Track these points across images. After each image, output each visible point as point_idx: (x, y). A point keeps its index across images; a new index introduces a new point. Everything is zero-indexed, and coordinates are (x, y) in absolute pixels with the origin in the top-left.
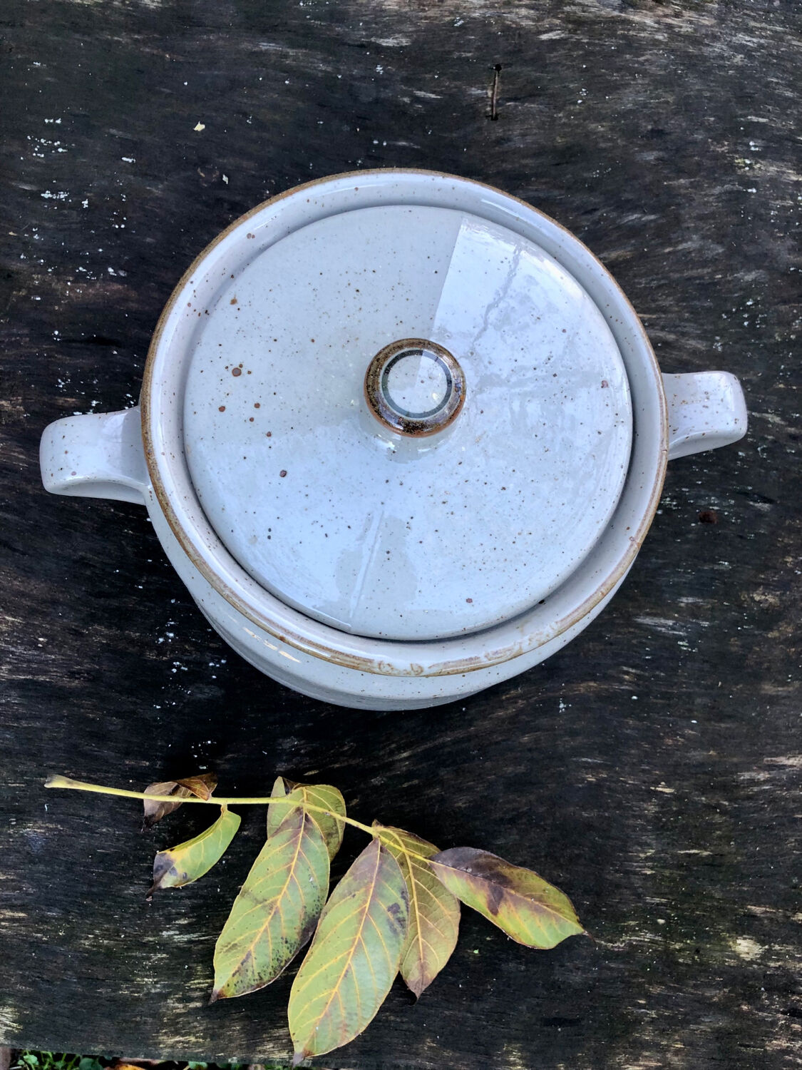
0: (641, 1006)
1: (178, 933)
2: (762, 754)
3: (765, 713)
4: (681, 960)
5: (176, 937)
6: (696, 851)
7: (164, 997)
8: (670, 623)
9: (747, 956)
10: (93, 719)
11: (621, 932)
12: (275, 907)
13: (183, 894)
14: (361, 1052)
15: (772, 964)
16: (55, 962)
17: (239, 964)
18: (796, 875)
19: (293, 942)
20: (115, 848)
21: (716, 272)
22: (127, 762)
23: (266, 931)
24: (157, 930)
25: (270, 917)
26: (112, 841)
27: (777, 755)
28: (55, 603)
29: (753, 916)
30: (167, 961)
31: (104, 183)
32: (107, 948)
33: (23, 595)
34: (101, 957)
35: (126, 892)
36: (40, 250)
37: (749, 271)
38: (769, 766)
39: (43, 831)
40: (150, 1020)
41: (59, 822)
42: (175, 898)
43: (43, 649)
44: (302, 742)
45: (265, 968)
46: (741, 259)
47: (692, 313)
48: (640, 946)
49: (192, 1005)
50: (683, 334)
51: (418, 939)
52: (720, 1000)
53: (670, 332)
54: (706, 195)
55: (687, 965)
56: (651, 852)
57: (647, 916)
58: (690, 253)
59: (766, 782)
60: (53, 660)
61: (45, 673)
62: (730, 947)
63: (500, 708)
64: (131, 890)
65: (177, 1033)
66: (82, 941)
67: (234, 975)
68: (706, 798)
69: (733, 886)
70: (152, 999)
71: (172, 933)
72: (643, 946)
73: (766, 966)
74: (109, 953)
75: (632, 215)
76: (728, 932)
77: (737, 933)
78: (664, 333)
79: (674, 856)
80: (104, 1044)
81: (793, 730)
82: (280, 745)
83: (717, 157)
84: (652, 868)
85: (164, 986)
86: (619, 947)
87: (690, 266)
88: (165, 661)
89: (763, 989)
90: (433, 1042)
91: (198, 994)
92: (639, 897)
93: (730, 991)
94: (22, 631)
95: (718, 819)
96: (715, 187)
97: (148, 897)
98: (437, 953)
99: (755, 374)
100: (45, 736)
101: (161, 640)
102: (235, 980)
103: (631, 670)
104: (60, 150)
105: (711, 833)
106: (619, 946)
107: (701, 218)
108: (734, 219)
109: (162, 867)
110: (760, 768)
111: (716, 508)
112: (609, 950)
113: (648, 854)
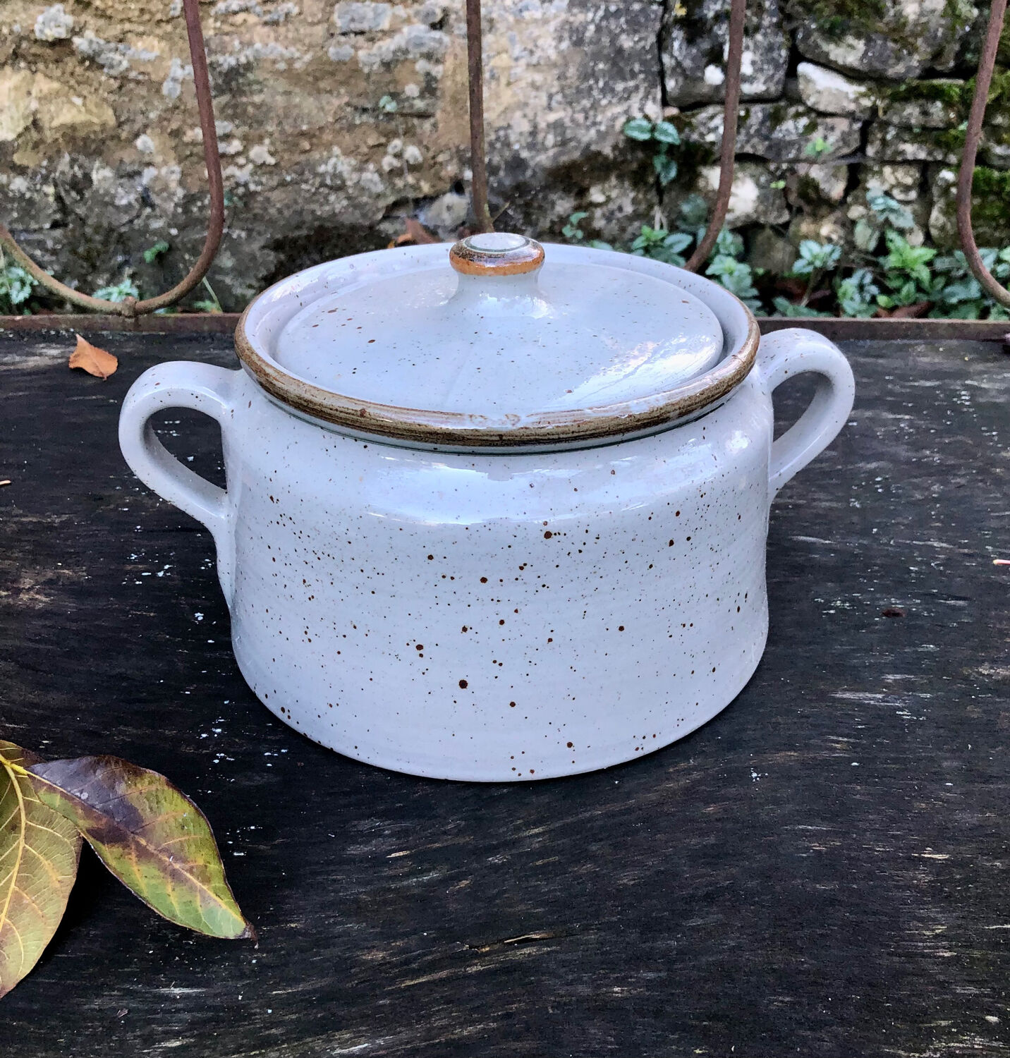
8: (880, 696)
11: (929, 1036)
28: (74, 710)
37: (871, 463)
44: (386, 823)
46: (861, 458)
56: (941, 929)
57: (966, 1013)
63: (667, 779)
68: (1003, 862)
79: (983, 933)
84: (950, 949)
88: (206, 754)
92: (944, 986)
101: (204, 735)
103: (841, 739)
111: (900, 606)
113: (937, 931)
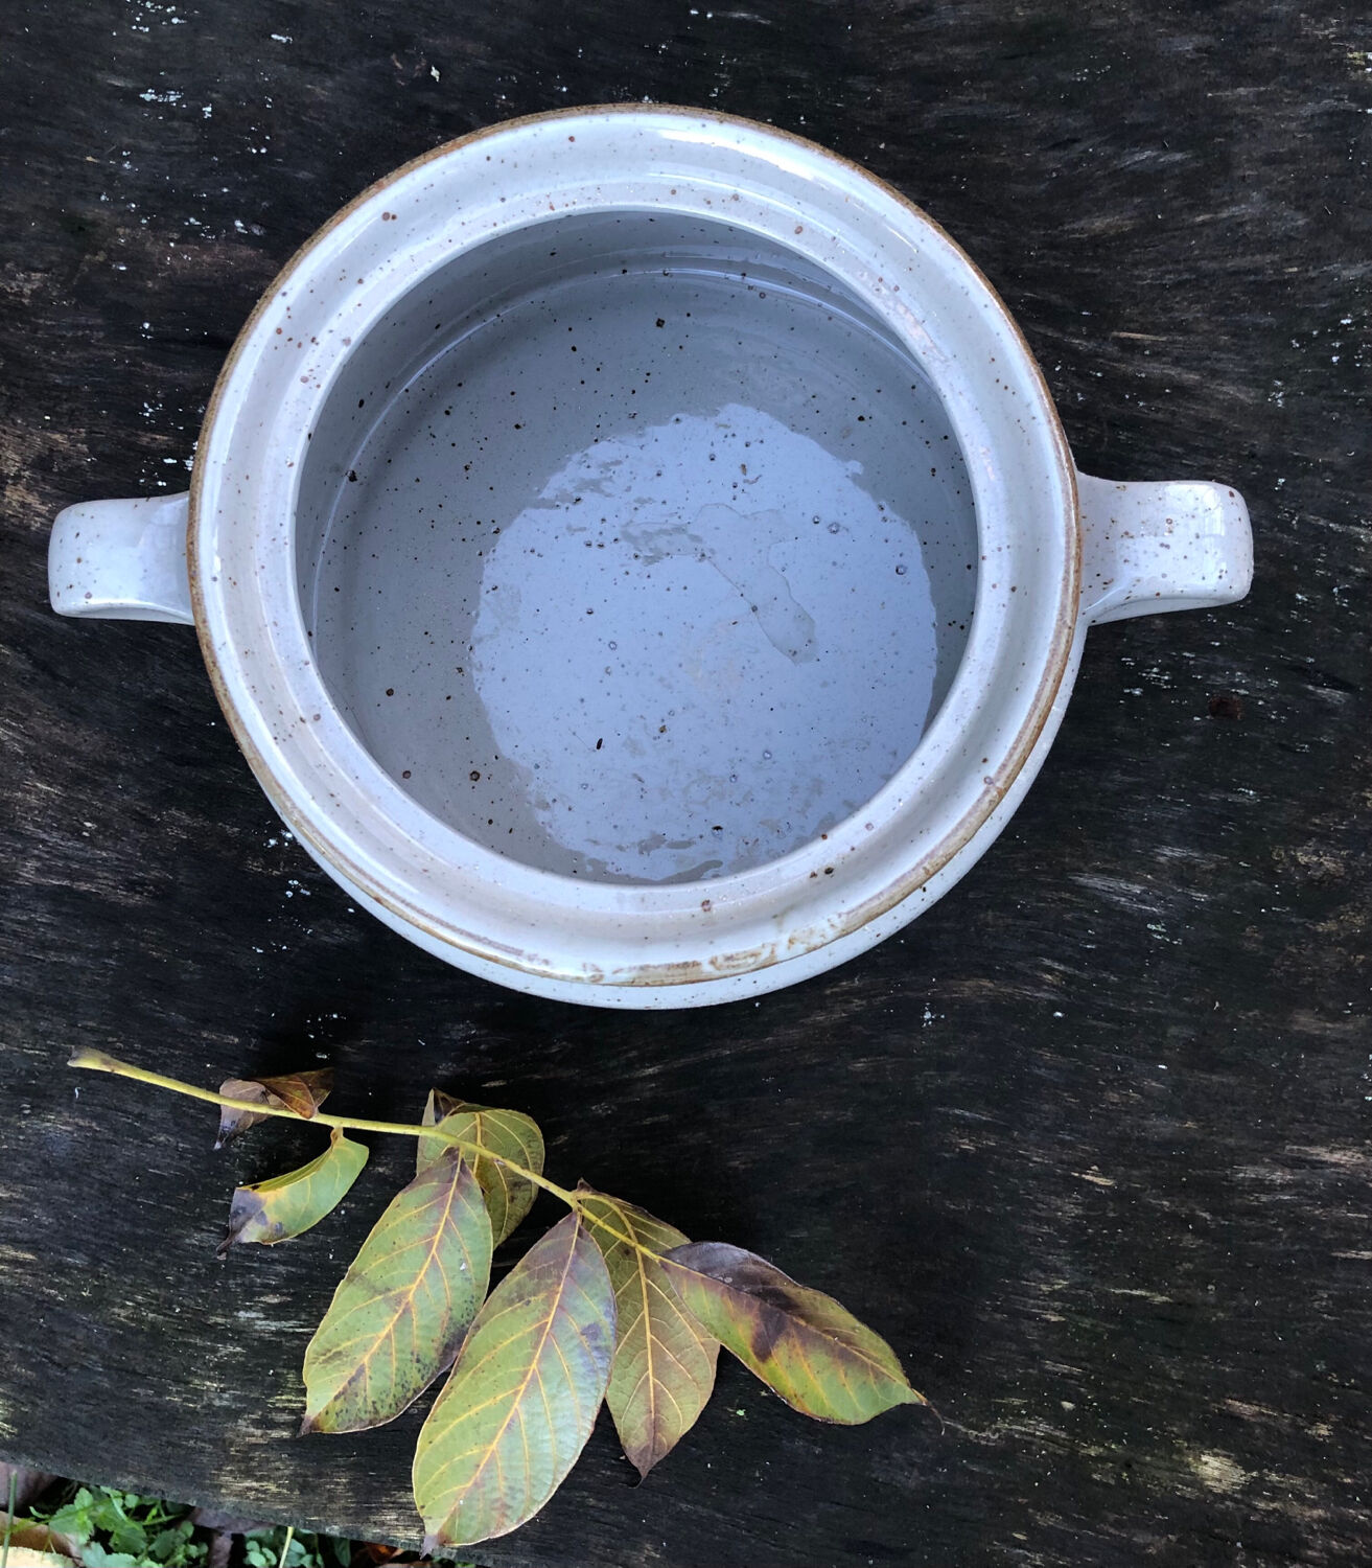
0: (1019, 1544)
1: (262, 1316)
2: (1283, 1138)
3: (1297, 1062)
4: (1096, 1477)
5: (259, 1323)
6: (1143, 1293)
7: (233, 1414)
8: (1137, 889)
9: (1217, 1484)
10: (158, 961)
11: (996, 1414)
12: (404, 1301)
13: (276, 1256)
14: (537, 1547)
15: (1262, 1505)
16: (74, 1337)
17: (345, 1383)
18: (1323, 1357)
19: (427, 1362)
20: (178, 1168)
21: (1289, 261)
22: (205, 1035)
23: (388, 1337)
24: (230, 1308)
25: (397, 1316)
26: (173, 1158)
27: (1311, 1143)
28: (113, 767)
29: (1237, 1419)
30: (242, 1359)
31: (240, 77)
32: (153, 1324)
33: (65, 750)
34: (141, 1339)
35: (187, 1241)
36: (131, 187)
37: (1352, 261)
38: (1293, 1159)
39: (69, 1129)
40: (209, 1448)
41: (94, 1117)
42: (261, 1260)
43: (91, 841)
44: (483, 1032)
45: (383, 1396)
46: (1339, 239)
47: (1234, 335)
48: (1027, 1443)
49: (275, 1434)
50: (1214, 374)
51: (647, 1378)
52: (1159, 1552)
53: (1190, 369)
54: (1282, 119)
55: (1106, 1485)
56: (1061, 1284)
57: (1044, 1395)
58: (1241, 224)
59: (1284, 1187)
60: (105, 860)
61: (91, 878)
62: (1188, 1465)
63: (821, 1008)
64: (195, 1239)
65: (248, 1474)
66: (116, 1310)
67: (336, 1398)
68: (1172, 1202)
69: (1205, 1361)
70: (215, 1415)
71: (254, 1315)
72: (1031, 1443)
73: (1249, 1505)
74: (155, 1332)
75: (1142, 151)
76: (1188, 1440)
77: (1202, 1443)
78: (1179, 370)
79: (1103, 1297)
80: (137, 1475)
81: (1347, 1102)
82: (447, 1033)
83: (1312, 47)
84: (1060, 1313)
85: (235, 1398)
86: (988, 1439)
87: (1240, 250)
88: (277, 877)
89: (1239, 1544)
90: (656, 1550)
91: (285, 1417)
92: (1033, 1358)
93: (1179, 1541)
94: (61, 808)
95: (1189, 1241)
96: (1304, 103)
97: (220, 1253)
98: (679, 1404)
99: (1343, 454)
100: (85, 979)
101: (272, 842)
102: (339, 1405)
103: (1056, 966)
104: (175, 21)
105: (1174, 1265)
106: (989, 1437)
107: (1271, 160)
108: (1335, 164)
109: (244, 1209)
110: (1275, 1161)
111: (1242, 692)
112: (971, 1441)
113: (1056, 1287)
